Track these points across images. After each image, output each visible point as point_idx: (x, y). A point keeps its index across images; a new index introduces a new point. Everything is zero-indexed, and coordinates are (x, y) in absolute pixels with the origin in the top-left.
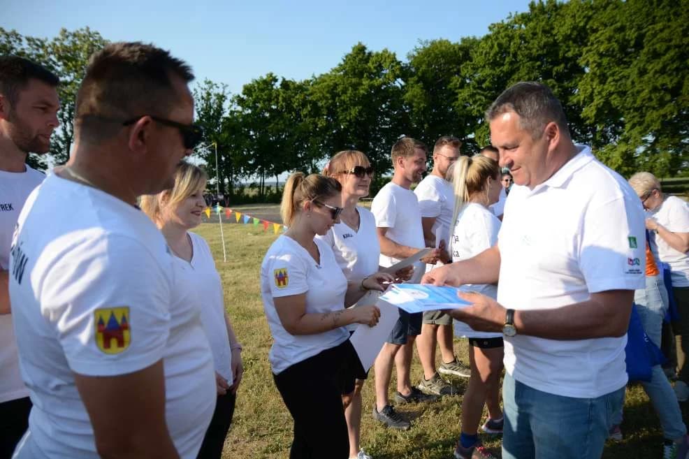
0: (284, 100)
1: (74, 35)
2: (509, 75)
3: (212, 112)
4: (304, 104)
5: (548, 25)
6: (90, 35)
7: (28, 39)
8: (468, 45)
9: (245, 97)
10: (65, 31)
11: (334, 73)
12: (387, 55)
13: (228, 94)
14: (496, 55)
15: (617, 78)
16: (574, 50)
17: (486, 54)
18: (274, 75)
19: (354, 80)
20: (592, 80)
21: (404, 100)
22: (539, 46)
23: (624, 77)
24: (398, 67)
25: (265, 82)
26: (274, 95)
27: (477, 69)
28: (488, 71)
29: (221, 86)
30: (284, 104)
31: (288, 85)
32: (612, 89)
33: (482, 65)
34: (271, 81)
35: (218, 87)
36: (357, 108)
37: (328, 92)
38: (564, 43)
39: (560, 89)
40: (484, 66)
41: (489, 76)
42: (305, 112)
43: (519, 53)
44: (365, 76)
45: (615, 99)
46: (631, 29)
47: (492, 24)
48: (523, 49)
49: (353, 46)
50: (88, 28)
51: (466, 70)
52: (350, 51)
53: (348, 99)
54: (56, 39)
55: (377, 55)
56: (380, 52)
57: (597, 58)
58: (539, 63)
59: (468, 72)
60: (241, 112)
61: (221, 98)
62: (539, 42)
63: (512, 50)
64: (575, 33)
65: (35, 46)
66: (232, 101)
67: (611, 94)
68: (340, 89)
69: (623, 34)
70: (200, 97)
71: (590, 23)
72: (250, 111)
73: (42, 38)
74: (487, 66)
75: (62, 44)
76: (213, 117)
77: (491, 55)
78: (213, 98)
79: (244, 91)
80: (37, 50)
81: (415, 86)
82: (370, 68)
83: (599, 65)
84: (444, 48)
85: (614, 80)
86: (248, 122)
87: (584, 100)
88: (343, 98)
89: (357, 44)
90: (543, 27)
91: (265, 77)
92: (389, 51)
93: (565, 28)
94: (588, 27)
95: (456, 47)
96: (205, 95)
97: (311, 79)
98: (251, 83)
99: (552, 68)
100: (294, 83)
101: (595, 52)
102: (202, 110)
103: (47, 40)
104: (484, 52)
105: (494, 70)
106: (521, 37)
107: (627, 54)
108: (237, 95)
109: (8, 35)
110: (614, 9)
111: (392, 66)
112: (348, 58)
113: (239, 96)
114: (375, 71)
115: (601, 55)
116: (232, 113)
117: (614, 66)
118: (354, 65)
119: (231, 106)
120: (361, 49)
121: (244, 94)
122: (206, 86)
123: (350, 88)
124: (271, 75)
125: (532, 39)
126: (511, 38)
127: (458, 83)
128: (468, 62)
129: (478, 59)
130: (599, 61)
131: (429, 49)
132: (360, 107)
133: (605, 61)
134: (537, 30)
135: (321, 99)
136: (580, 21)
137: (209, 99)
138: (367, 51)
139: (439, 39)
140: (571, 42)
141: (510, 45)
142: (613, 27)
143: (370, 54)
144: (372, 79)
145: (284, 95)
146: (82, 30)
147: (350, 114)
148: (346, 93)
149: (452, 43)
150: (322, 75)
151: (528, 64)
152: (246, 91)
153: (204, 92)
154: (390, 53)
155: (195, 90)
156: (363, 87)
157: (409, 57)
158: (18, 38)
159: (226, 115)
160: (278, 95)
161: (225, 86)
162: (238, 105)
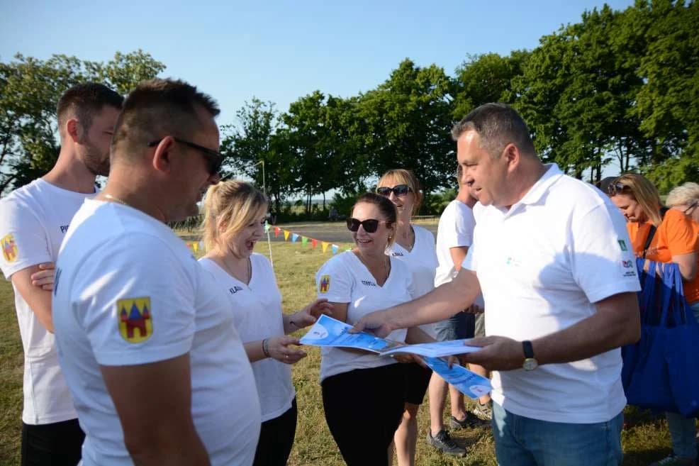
0: (331, 117)
1: (128, 58)
2: (561, 88)
4: (351, 122)
5: (602, 35)
6: (142, 57)
7: (86, 64)
8: (519, 58)
9: (292, 115)
10: (119, 54)
11: (381, 90)
12: (435, 70)
13: (275, 112)
14: (547, 68)
15: (678, 88)
16: (632, 61)
17: (537, 67)
18: (320, 93)
19: (402, 96)
20: (651, 91)
21: (453, 116)
22: (593, 57)
23: (686, 87)
24: (446, 82)
25: (311, 99)
26: (321, 112)
27: (528, 83)
28: (539, 84)
29: (268, 104)
30: (331, 121)
31: (335, 103)
32: (674, 100)
33: (533, 79)
34: (318, 98)
35: (265, 106)
36: (405, 125)
37: (375, 109)
38: (621, 53)
39: (616, 102)
40: (535, 80)
41: (540, 89)
42: (352, 129)
43: (572, 65)
44: (412, 92)
45: (676, 110)
46: (694, 36)
47: (543, 37)
48: (576, 61)
49: (400, 62)
50: (140, 51)
51: (516, 83)
52: (397, 67)
53: (395, 115)
54: (111, 63)
55: (425, 70)
56: (428, 68)
57: (656, 68)
58: (593, 75)
59: (518, 85)
60: (288, 131)
61: (269, 116)
62: (594, 54)
63: (564, 62)
64: (632, 43)
65: (92, 70)
66: (279, 120)
67: (671, 105)
68: (387, 105)
69: (684, 42)
70: (247, 116)
71: (649, 30)
72: (297, 129)
73: (99, 62)
74: (538, 80)
75: (116, 67)
76: (260, 135)
77: (543, 68)
78: (261, 117)
79: (291, 109)
80: (94, 73)
81: (464, 101)
82: (418, 84)
83: (659, 76)
84: (493, 62)
85: (675, 91)
86: (294, 140)
87: (642, 113)
88: (390, 114)
89: (404, 60)
90: (598, 38)
91: (311, 95)
92: (437, 66)
93: (621, 38)
94: (646, 36)
95: (506, 61)
96: (252, 114)
97: (359, 95)
98: (298, 101)
99: (607, 80)
100: (340, 101)
101: (654, 61)
102: (250, 128)
103: (102, 63)
104: (535, 65)
105: (546, 83)
106: (575, 49)
107: (690, 63)
108: (284, 113)
109: (68, 61)
110: (675, 16)
111: (440, 82)
112: (396, 74)
113: (286, 114)
114: (422, 87)
115: (661, 65)
116: (279, 131)
117: (675, 76)
118: (401, 81)
119: (278, 124)
120: (408, 65)
121: (291, 112)
122: (254, 105)
123: (398, 104)
124: (318, 92)
125: (586, 50)
126: (563, 50)
127: (509, 98)
128: (518, 76)
129: (529, 73)
130: (658, 71)
131: (478, 64)
132: (408, 124)
133: (665, 71)
134: (592, 41)
135: (368, 116)
136: (638, 30)
137: (256, 118)
138: (414, 67)
139: (488, 53)
140: (627, 53)
141: (562, 57)
142: (674, 35)
143: (418, 70)
144: (419, 95)
145: (331, 113)
146: (135, 53)
147: (398, 131)
148: (394, 110)
149: (502, 57)
150: (369, 92)
151: (582, 76)
152: (293, 110)
153: (251, 110)
154: (438, 68)
155: (243, 108)
156: (411, 103)
157: (457, 72)
158: (77, 63)
159: (273, 133)
160: (325, 112)
161: (272, 104)
162: (285, 123)
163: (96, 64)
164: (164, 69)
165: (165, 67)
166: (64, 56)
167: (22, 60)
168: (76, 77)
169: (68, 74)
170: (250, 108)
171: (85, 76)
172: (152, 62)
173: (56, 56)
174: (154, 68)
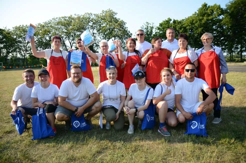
0: (174, 27)
1: (106, 12)
3: (149, 33)
4: (181, 29)
6: (110, 11)
7: (94, 15)
9: (160, 27)
10: (103, 11)
11: (193, 16)
13: (154, 26)
18: (170, 18)
19: (201, 18)
21: (221, 24)
24: (220, 10)
25: (167, 21)
26: (170, 26)
31: (176, 22)
34: (169, 20)
35: (151, 24)
36: (201, 29)
37: (190, 23)
42: (181, 31)
44: (205, 16)
49: (202, 5)
50: (109, 9)
52: (201, 7)
53: (198, 25)
54: (101, 14)
55: (212, 7)
56: (213, 5)
60: (159, 32)
61: (152, 28)
65: (96, 17)
66: (156, 29)
68: (194, 22)
70: (145, 28)
72: (162, 32)
73: (98, 14)
75: (102, 15)
76: (149, 35)
78: (149, 28)
82: (208, 12)
88: (195, 25)
89: (204, 3)
91: (167, 20)
92: (217, 4)
96: (146, 27)
97: (185, 19)
98: (162, 22)
100: (177, 21)
103: (99, 14)
109: (89, 14)
111: (218, 11)
112: (201, 10)
113: (158, 27)
114: (210, 13)
116: (156, 33)
118: (201, 12)
119: (156, 30)
120: (205, 5)
121: (160, 26)
122: (147, 24)
123: (198, 21)
124: (169, 19)
132: (202, 28)
135: (187, 26)
137: (148, 28)
138: (208, 6)
144: (208, 17)
145: (173, 25)
146: (108, 10)
147: (198, 31)
148: (197, 23)
150: (189, 17)
152: (160, 25)
153: (146, 26)
154: (217, 5)
155: (143, 26)
156: (204, 20)
157: (226, 6)
159: (154, 33)
160: (172, 26)
161: (153, 24)
162: (158, 30)
163: (96, 14)
164: (117, 14)
165: (117, 13)
166: (88, 13)
167: (76, 16)
168: (91, 19)
169: (89, 18)
170: (145, 25)
171: (94, 18)
172: (113, 12)
173: (86, 13)
174: (114, 14)
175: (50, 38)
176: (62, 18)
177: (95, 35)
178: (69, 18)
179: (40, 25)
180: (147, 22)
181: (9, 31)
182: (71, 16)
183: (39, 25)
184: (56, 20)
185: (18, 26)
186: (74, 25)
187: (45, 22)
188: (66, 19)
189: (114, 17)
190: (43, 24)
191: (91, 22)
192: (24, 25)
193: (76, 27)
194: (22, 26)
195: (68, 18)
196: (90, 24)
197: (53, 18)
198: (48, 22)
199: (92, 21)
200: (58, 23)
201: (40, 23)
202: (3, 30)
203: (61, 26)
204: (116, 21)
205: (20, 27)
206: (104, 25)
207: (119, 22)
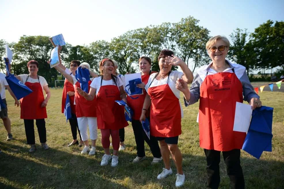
0: (275, 32)
9: (256, 33)
10: (183, 19)
13: (248, 33)
25: (265, 25)
26: (270, 31)
29: (244, 30)
31: (279, 24)
34: (270, 24)
35: (243, 31)
50: (190, 16)
54: (180, 22)
60: (255, 40)
61: (245, 35)
65: (175, 26)
66: (250, 36)
70: (235, 36)
72: (259, 40)
75: (182, 24)
76: (241, 44)
78: (241, 36)
79: (255, 31)
86: (256, 45)
91: (266, 23)
96: (237, 35)
98: (259, 27)
102: (236, 41)
103: (178, 23)
108: (252, 33)
109: (167, 24)
116: (250, 41)
119: (250, 38)
121: (255, 32)
122: (238, 31)
124: (269, 21)
137: (239, 36)
146: (188, 17)
152: (256, 31)
155: (232, 33)
158: (170, 24)
159: (247, 42)
160: (273, 30)
161: (246, 30)
162: (253, 37)
163: (176, 23)
165: (199, 21)
166: (165, 23)
167: (152, 26)
168: (170, 29)
169: (168, 28)
170: (236, 32)
171: (173, 28)
172: (194, 20)
173: (163, 23)
174: (195, 22)
175: (125, 52)
176: (138, 31)
177: (174, 48)
178: (146, 29)
179: (116, 40)
180: (239, 28)
181: (87, 47)
182: (148, 27)
183: (114, 40)
184: (131, 32)
185: (95, 42)
186: (150, 38)
187: (120, 36)
188: (142, 31)
189: (196, 25)
190: (118, 38)
191: (169, 33)
192: (101, 41)
193: (152, 40)
194: (98, 42)
195: (144, 29)
196: (168, 35)
197: (128, 31)
198: (123, 35)
199: (171, 32)
200: (133, 37)
201: (115, 38)
202: (82, 47)
203: (136, 39)
204: (198, 29)
205: (97, 42)
206: (184, 35)
207: (201, 30)
